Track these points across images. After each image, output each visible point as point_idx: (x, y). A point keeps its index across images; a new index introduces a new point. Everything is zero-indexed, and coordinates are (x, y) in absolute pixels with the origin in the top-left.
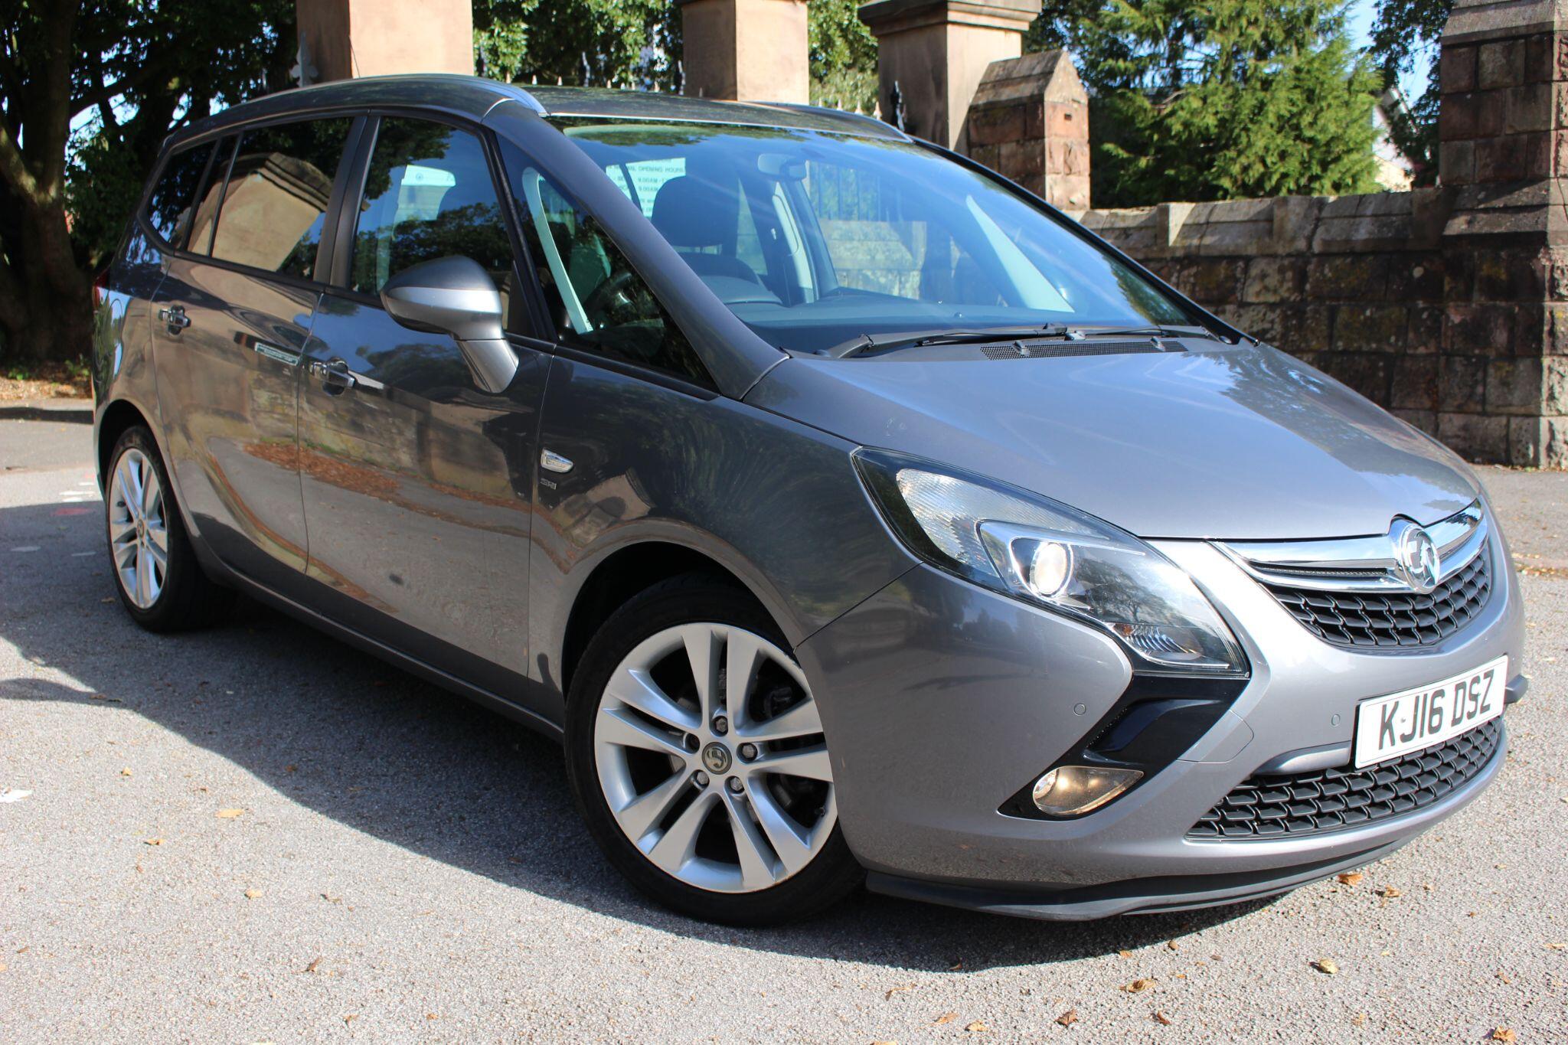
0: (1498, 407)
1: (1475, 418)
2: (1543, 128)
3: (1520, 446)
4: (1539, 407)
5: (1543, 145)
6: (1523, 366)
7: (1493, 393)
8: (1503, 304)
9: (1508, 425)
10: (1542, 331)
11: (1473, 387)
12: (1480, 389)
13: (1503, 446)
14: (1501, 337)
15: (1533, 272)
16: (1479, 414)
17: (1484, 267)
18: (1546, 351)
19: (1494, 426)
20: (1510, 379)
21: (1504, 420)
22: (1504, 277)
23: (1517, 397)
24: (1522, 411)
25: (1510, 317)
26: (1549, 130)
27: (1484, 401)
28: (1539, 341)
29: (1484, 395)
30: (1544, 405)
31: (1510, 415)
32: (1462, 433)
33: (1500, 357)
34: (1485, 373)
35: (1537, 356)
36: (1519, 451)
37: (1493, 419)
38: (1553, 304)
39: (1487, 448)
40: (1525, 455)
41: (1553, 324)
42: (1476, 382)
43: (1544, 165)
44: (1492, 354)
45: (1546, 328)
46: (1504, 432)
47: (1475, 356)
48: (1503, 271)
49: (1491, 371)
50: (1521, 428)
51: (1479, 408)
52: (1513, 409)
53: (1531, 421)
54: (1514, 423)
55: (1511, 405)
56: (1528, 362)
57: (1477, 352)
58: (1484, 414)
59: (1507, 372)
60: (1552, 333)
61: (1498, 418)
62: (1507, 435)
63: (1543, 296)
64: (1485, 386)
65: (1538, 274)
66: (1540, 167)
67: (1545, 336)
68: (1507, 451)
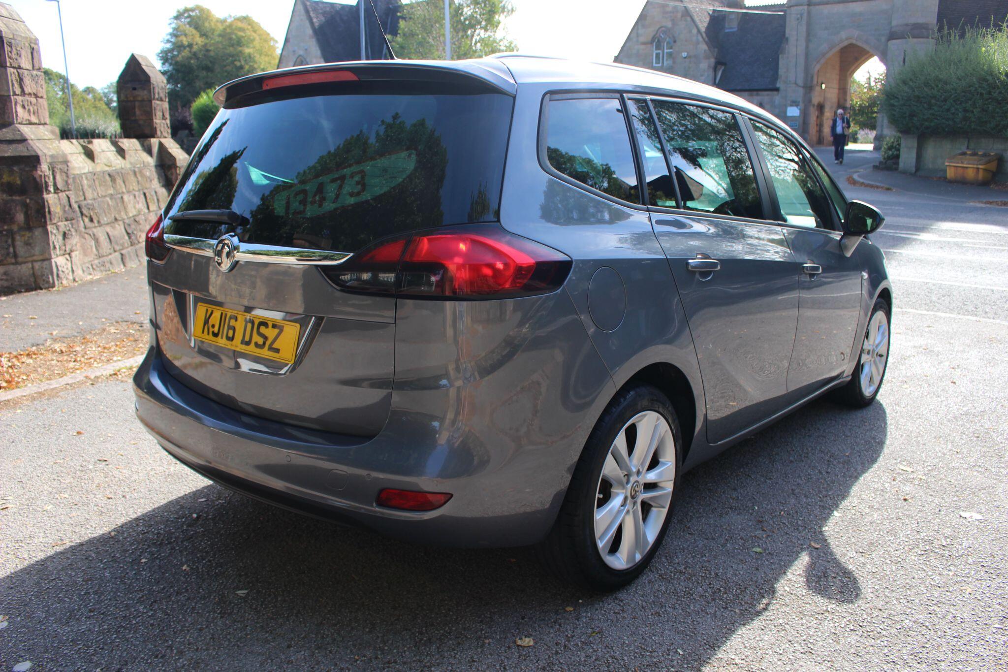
0: (26, 258)
1: (12, 267)
2: (6, 94)
3: (44, 278)
4: (50, 254)
5: (9, 104)
6: (38, 232)
7: (21, 250)
8: (18, 198)
9: (33, 268)
10: (45, 212)
11: (8, 249)
12: (11, 250)
13: (32, 280)
14: (20, 217)
15: (35, 179)
16: (13, 264)
17: (4, 176)
18: (48, 223)
19: (24, 270)
20: (31, 241)
21: (30, 265)
22: (19, 182)
23: (37, 250)
24: (41, 258)
25: (26, 206)
26: (10, 96)
27: (15, 256)
28: (45, 217)
29: (15, 252)
30: (52, 252)
31: (32, 262)
32: (4, 277)
33: (21, 229)
34: (13, 240)
35: (44, 226)
36: (44, 280)
37: (23, 265)
38: (48, 196)
39: (23, 283)
40: (48, 282)
41: (49, 208)
42: (9, 246)
43: (11, 116)
44: (15, 228)
45: (47, 210)
46: (31, 272)
47: (5, 230)
48: (18, 179)
49: (18, 237)
50: (42, 268)
51: (13, 261)
52: (35, 258)
53: (46, 263)
54: (37, 265)
55: (34, 255)
56: (40, 230)
57: (6, 227)
58: (16, 263)
59: (29, 237)
60: (49, 212)
61: (27, 265)
62: (34, 274)
63: (43, 192)
64: (14, 247)
65: (38, 180)
66: (9, 117)
67: (47, 214)
68: (35, 282)
